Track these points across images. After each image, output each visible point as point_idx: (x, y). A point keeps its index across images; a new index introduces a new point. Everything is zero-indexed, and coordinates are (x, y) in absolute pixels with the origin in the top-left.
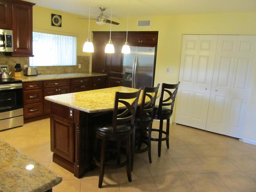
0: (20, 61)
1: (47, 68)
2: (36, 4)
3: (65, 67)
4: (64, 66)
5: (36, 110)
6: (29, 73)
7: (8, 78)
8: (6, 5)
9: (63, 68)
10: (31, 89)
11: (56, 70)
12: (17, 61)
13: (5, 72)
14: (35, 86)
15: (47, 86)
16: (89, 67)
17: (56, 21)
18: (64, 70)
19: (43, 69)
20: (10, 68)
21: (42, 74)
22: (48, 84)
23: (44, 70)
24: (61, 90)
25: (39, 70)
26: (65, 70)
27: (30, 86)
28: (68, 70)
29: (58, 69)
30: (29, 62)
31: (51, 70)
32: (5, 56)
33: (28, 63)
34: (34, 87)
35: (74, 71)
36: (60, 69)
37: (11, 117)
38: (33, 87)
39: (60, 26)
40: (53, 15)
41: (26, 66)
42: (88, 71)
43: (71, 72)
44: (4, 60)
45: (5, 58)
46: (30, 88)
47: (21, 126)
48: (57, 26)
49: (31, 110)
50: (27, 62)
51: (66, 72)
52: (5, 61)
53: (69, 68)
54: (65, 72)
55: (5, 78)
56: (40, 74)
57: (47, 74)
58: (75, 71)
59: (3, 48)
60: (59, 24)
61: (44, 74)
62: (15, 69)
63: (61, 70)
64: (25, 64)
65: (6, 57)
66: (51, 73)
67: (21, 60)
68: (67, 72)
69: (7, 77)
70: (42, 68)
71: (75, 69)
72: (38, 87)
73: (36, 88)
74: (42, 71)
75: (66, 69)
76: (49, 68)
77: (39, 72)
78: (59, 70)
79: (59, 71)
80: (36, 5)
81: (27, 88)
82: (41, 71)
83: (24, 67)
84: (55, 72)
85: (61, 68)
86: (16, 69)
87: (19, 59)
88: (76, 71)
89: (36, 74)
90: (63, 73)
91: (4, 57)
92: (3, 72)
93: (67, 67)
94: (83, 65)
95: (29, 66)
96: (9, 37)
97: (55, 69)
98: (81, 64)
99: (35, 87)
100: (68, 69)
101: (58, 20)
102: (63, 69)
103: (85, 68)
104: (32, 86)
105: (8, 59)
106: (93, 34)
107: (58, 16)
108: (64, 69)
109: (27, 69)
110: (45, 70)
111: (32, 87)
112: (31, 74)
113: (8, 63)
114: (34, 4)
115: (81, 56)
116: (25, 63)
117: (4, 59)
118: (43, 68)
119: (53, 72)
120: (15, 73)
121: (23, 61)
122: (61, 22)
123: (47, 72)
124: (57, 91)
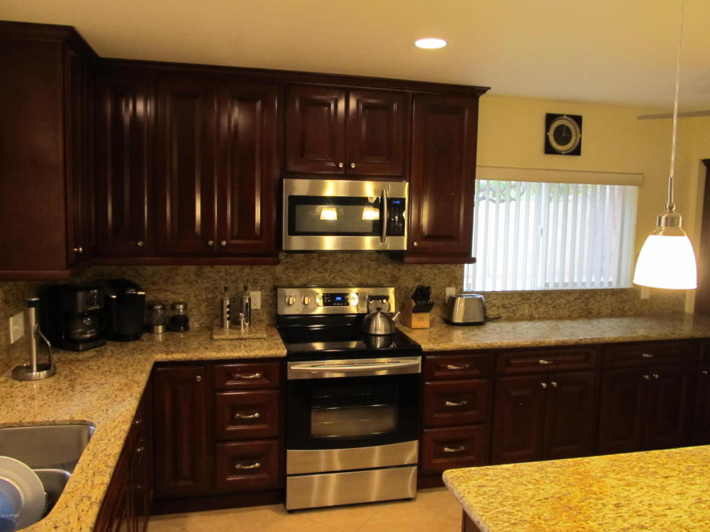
0: (435, 275)
1: (523, 299)
2: (490, 88)
3: (587, 295)
4: (583, 292)
5: (463, 448)
6: (458, 317)
7: (389, 332)
8: (395, 106)
9: (578, 299)
10: (453, 376)
11: (553, 305)
12: (424, 274)
13: (382, 313)
14: (467, 366)
15: (509, 370)
17: (563, 135)
18: (582, 305)
19: (506, 302)
20: (403, 296)
21: (501, 317)
22: (513, 362)
23: (510, 304)
24: (558, 384)
25: (494, 306)
26: (586, 305)
27: (450, 367)
28: (597, 304)
29: (563, 301)
30: (462, 279)
31: (535, 304)
32: (389, 261)
33: (458, 281)
34: (462, 369)
35: (623, 309)
36: (569, 302)
37: (375, 466)
38: (459, 370)
39: (577, 151)
40: (550, 118)
41: (450, 291)
43: (610, 311)
44: (385, 273)
45: (390, 266)
46: (447, 373)
47: (409, 500)
48: (566, 154)
49: (446, 449)
50: (455, 278)
51: (591, 313)
52: (390, 276)
53: (603, 297)
54: (588, 314)
55: (379, 333)
56: (497, 319)
57: (521, 319)
58: (627, 308)
59: (379, 237)
60: (570, 145)
61: (509, 319)
62: (414, 304)
63: (573, 304)
64: (450, 286)
65: (392, 263)
66: (537, 316)
67: (437, 272)
68: (595, 312)
69: (385, 330)
70: (503, 298)
72: (476, 372)
73: (469, 373)
74: (504, 306)
75: (592, 301)
76: (528, 299)
77: (491, 313)
78: (565, 305)
79: (563, 309)
80: (488, 91)
81: (437, 374)
82: (502, 309)
83: (445, 294)
84: (551, 312)
85: (571, 298)
86: (415, 302)
87: (430, 268)
88: (630, 309)
89: (479, 319)
90: (580, 317)
91: (387, 264)
92: (376, 314)
95: (460, 292)
96: (398, 202)
97: (550, 302)
99: (465, 369)
100: (599, 301)
101: (569, 131)
102: (580, 301)
104: (455, 366)
105: (400, 269)
106: (704, 169)
107: (570, 119)
108: (583, 301)
109: (452, 301)
110: (515, 305)
111: (453, 370)
112: (463, 319)
113: (397, 281)
114: (483, 90)
116: (451, 282)
117: (386, 271)
118: (509, 296)
119: (541, 310)
120: (413, 315)
121: (444, 276)
122: (581, 138)
123: (520, 313)
124: (545, 390)
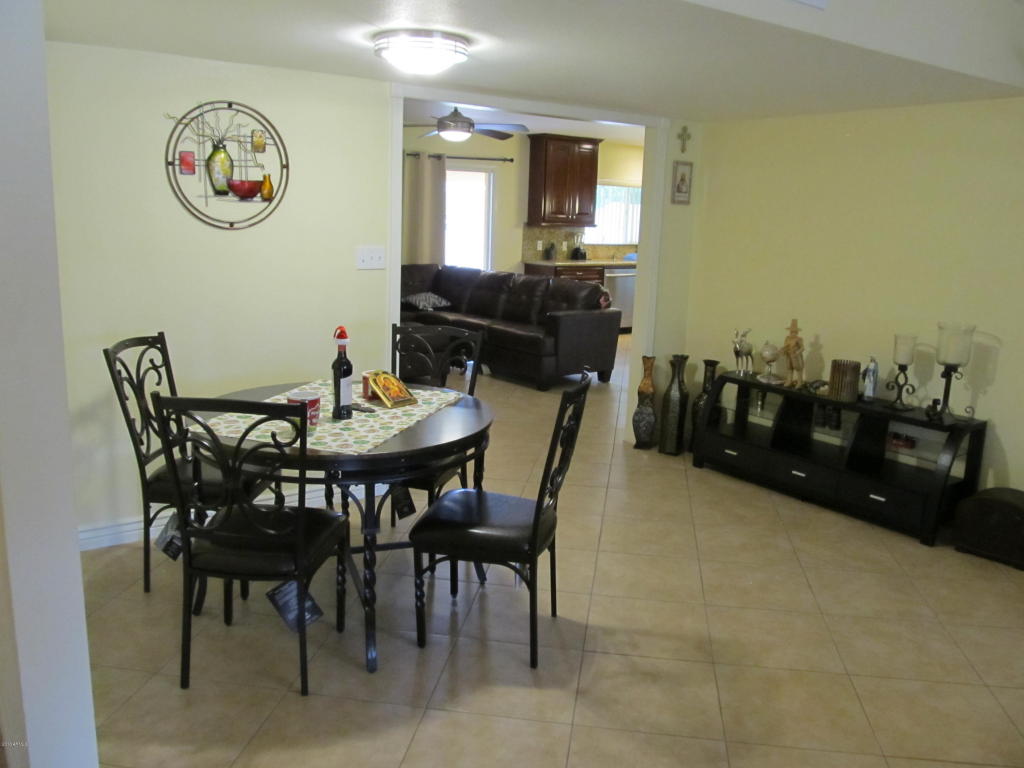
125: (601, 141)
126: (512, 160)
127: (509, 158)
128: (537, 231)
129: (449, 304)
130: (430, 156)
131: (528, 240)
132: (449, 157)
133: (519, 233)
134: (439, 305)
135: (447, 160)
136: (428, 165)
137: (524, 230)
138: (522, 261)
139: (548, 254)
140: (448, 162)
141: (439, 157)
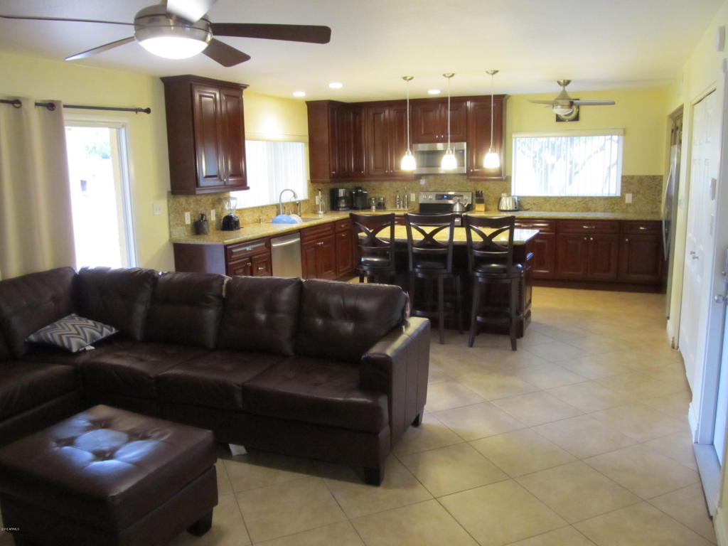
0: (495, 187)
1: (546, 200)
3: (586, 200)
12: (490, 186)
16: (660, 202)
21: (532, 209)
30: (510, 189)
31: (553, 203)
39: (576, 119)
41: (504, 195)
42: (656, 210)
43: (602, 209)
48: (569, 121)
50: (507, 189)
51: (590, 210)
53: (598, 201)
57: (545, 211)
60: (573, 116)
61: (537, 211)
64: (503, 192)
68: (592, 210)
69: (460, 210)
71: (614, 204)
75: (590, 203)
76: (549, 201)
79: (571, 206)
84: (564, 208)
87: (493, 184)
88: (618, 209)
92: (457, 203)
93: (592, 198)
94: (640, 196)
95: (508, 195)
96: (461, 151)
97: (562, 203)
98: (633, 193)
103: (648, 202)
105: (478, 184)
108: (585, 204)
110: (540, 203)
115: (633, 176)
118: (537, 199)
119: (557, 207)
120: (476, 204)
122: (578, 112)
123: (545, 208)
125: (245, 87)
126: (148, 111)
127: (144, 108)
128: (182, 199)
129: (114, 331)
130: (37, 104)
131: (175, 214)
132: (66, 106)
133: (163, 205)
134: (100, 337)
135: (65, 110)
136: (35, 118)
137: (168, 201)
138: (170, 240)
139: (198, 227)
140: (67, 115)
141: (51, 106)
